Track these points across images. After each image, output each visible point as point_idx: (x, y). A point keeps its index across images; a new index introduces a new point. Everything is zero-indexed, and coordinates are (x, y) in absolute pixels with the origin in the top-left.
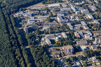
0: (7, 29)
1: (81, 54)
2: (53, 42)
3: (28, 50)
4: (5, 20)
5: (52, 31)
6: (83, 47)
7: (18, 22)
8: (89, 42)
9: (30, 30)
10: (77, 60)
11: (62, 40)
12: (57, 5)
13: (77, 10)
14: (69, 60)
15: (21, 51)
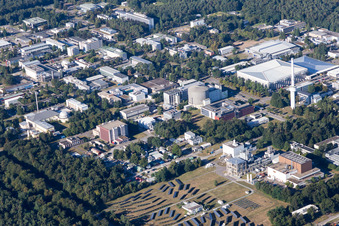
10: (149, 149)
11: (77, 116)
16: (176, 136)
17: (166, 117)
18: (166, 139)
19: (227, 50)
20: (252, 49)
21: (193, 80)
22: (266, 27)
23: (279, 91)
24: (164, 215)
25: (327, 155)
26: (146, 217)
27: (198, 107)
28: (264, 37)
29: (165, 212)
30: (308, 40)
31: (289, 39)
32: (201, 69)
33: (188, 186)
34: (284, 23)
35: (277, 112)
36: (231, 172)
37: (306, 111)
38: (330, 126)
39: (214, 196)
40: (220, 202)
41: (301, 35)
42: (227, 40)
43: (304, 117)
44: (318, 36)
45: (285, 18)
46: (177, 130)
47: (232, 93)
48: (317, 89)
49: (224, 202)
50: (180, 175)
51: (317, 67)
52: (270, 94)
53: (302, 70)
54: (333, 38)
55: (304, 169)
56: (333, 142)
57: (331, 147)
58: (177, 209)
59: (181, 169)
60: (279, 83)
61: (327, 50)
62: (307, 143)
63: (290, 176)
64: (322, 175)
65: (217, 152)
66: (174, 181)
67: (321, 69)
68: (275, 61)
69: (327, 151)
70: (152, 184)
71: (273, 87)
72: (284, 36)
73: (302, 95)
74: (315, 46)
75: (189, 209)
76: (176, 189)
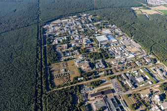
0: (38, 35)
1: (71, 48)
2: (59, 42)
3: (45, 47)
4: (38, 30)
5: (60, 35)
6: (73, 45)
7: (45, 30)
8: (77, 41)
9: (49, 35)
10: (68, 52)
11: (64, 41)
12: (67, 20)
13: (75, 23)
14: (64, 53)
15: (41, 48)
16: (75, 50)
19: (99, 30)
20: (104, 31)
22: (110, 26)
25: (96, 64)
26: (54, 70)
27: (84, 44)
28: (108, 28)
29: (58, 70)
33: (67, 64)
40: (69, 70)
42: (101, 28)
44: (117, 30)
45: (114, 24)
48: (107, 45)
50: (68, 61)
51: (111, 39)
54: (119, 32)
56: (99, 61)
58: (61, 70)
63: (84, 68)
64: (91, 69)
65: (78, 56)
70: (62, 61)
74: (115, 33)
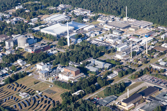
16: (13, 62)
17: (8, 53)
18: (8, 63)
19: (35, 20)
20: (47, 19)
21: (19, 35)
22: (53, 8)
23: (62, 38)
24: (10, 100)
25: (86, 67)
26: (2, 101)
27: (23, 47)
28: (52, 13)
29: (11, 98)
30: (73, 14)
31: (64, 13)
32: (23, 29)
33: (21, 85)
34: (61, 6)
35: (61, 48)
36: (41, 77)
37: (75, 47)
38: (87, 53)
39: (34, 89)
40: (37, 92)
41: (70, 11)
42: (35, 15)
43: (74, 50)
44: (78, 11)
45: (62, 3)
46: (14, 59)
47: (39, 40)
48: (79, 36)
49: (39, 91)
50: (17, 80)
51: (79, 26)
52: (58, 40)
53: (72, 28)
54: (85, 12)
55: (76, 73)
56: (89, 61)
57: (88, 63)
58: (16, 96)
59: (17, 77)
60: (61, 34)
61: (83, 18)
62: (77, 62)
63: (69, 77)
64: (85, 76)
65: (34, 68)
66: (14, 83)
67: (80, 27)
68: (58, 24)
69: (86, 65)
70: (3, 85)
71: (58, 36)
72: (62, 12)
73: (72, 40)
74: (77, 16)
75: (23, 96)
76: (15, 87)
